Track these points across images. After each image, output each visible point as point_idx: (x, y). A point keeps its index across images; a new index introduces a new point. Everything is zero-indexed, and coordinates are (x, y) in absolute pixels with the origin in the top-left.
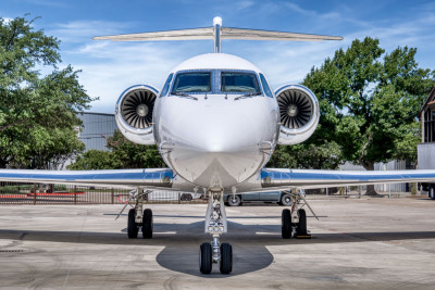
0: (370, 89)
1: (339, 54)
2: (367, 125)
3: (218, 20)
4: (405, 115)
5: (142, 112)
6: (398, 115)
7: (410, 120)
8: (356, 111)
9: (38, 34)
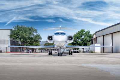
0: (83, 37)
1: (79, 32)
2: (83, 42)
3: (60, 27)
4: (88, 41)
5: (50, 39)
6: (87, 41)
7: (89, 42)
8: (81, 40)
9: (35, 29)
